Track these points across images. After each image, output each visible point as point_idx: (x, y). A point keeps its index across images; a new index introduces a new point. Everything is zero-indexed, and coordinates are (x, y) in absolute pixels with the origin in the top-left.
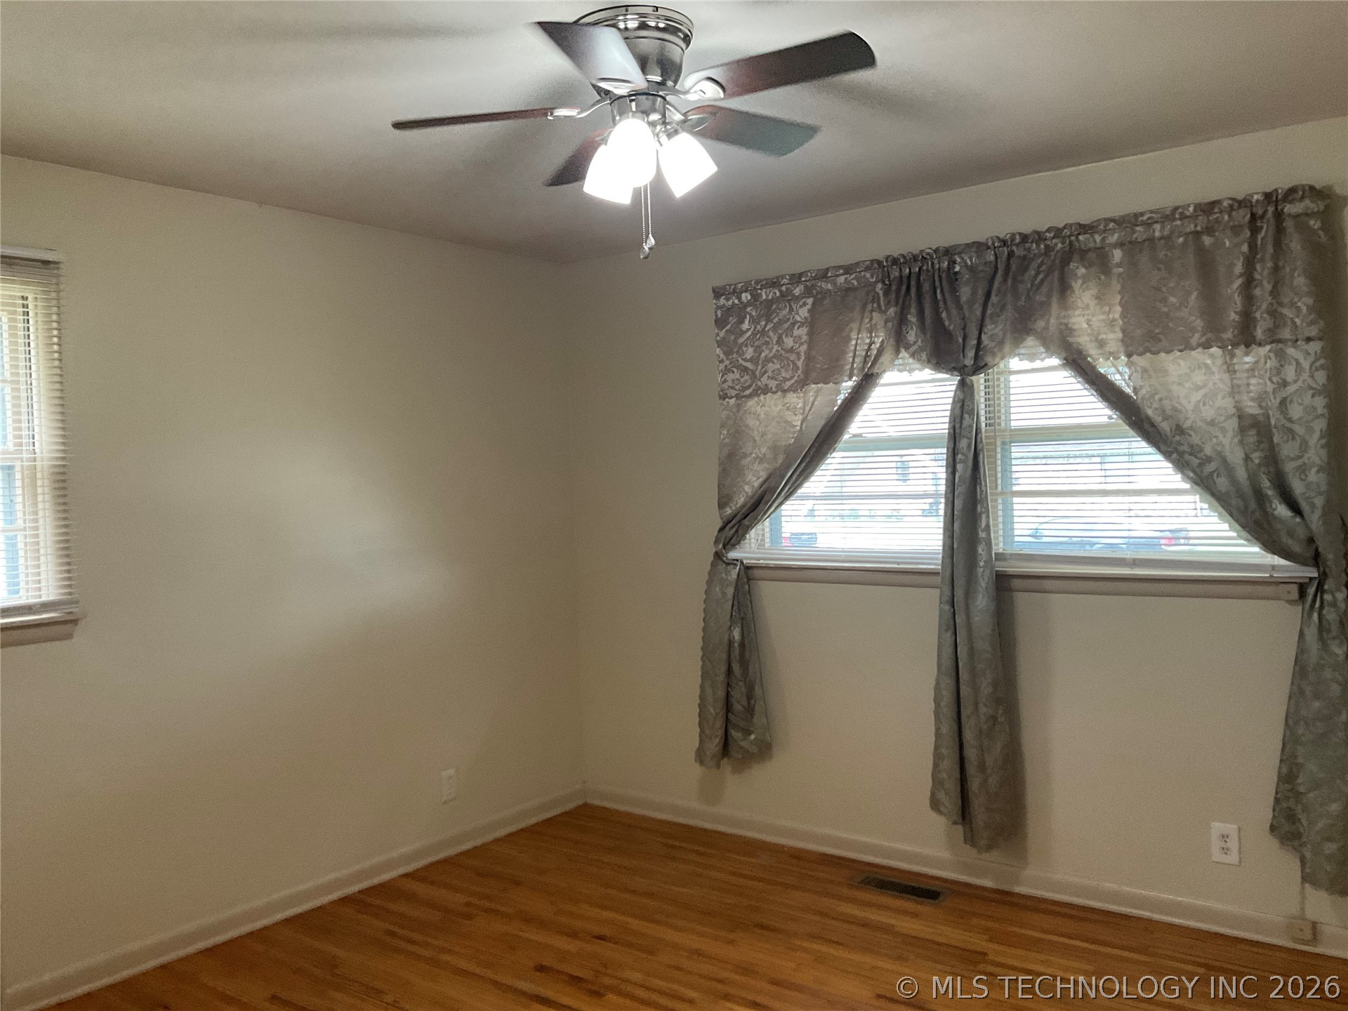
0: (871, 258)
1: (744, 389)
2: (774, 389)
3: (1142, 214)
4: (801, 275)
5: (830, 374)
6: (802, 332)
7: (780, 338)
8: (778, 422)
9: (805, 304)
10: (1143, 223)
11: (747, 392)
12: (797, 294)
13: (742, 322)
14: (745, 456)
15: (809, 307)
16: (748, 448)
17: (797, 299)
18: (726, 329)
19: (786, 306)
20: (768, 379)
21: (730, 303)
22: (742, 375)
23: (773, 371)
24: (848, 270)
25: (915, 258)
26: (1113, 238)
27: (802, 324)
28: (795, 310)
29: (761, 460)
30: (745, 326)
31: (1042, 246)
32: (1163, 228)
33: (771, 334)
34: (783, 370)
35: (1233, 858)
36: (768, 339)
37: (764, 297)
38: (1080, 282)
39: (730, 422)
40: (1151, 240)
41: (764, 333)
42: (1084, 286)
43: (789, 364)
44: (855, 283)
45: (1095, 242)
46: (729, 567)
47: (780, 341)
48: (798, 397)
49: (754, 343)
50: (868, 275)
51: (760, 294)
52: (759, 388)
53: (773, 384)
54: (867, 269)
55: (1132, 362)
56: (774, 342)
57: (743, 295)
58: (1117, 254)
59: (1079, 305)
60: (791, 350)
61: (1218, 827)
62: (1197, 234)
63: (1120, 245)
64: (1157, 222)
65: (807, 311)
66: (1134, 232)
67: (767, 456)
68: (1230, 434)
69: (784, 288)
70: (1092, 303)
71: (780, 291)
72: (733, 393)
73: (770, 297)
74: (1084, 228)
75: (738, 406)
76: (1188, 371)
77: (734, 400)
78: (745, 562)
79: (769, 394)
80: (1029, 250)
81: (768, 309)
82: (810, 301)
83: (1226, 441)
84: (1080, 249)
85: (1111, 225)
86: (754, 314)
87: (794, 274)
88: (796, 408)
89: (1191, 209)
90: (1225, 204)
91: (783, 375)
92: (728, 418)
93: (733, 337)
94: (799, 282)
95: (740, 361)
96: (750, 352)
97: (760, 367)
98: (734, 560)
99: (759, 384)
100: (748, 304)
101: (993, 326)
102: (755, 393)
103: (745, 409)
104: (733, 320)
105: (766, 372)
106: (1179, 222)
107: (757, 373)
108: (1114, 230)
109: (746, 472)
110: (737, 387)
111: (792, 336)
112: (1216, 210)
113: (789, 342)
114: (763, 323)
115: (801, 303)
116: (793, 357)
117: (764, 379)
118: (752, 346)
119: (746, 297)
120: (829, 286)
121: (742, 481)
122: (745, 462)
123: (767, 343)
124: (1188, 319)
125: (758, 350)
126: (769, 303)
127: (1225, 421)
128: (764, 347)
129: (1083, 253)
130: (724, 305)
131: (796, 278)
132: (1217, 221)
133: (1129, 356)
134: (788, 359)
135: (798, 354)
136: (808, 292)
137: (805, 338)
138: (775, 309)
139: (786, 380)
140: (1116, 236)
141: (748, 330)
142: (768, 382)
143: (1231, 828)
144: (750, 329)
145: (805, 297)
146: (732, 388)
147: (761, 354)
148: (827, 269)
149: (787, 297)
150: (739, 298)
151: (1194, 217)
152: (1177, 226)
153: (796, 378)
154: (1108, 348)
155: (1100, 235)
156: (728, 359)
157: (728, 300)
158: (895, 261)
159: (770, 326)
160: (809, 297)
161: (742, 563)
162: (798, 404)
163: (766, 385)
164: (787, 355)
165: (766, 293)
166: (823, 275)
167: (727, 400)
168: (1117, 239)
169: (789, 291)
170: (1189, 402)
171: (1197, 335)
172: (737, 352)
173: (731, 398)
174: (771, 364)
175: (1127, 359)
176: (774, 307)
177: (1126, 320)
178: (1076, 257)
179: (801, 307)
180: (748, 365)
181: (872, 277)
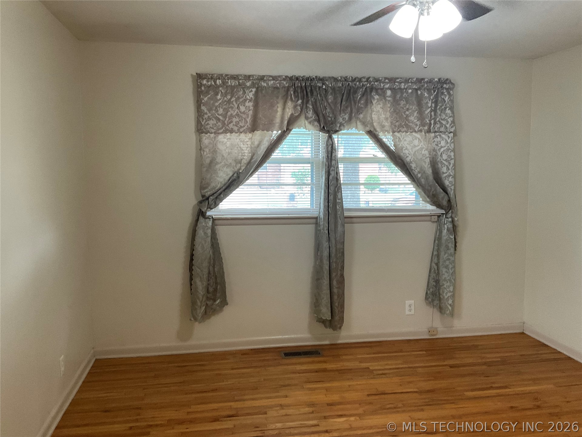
0: (286, 75)
1: (219, 129)
2: (236, 131)
3: (398, 78)
4: (249, 76)
5: (268, 127)
6: (250, 104)
7: (238, 106)
8: (237, 148)
9: (251, 91)
10: (398, 82)
11: (221, 131)
12: (248, 86)
13: (217, 94)
14: (217, 163)
15: (253, 92)
16: (219, 159)
17: (248, 88)
18: (208, 97)
19: (241, 90)
20: (233, 126)
21: (209, 83)
22: (217, 122)
23: (236, 122)
24: (274, 78)
25: (308, 79)
26: (387, 86)
27: (250, 101)
28: (247, 93)
29: (229, 166)
30: (219, 97)
31: (361, 84)
32: (405, 85)
33: (234, 103)
34: (240, 122)
35: (413, 312)
36: (233, 106)
37: (229, 83)
38: (376, 101)
39: (211, 146)
40: (400, 89)
41: (229, 102)
42: (378, 103)
43: (242, 119)
44: (278, 85)
45: (381, 86)
46: (206, 220)
47: (238, 108)
48: (246, 136)
49: (223, 106)
50: (285, 83)
51: (228, 82)
52: (227, 130)
53: (236, 129)
54: (284, 80)
55: (394, 135)
56: (236, 107)
57: (218, 81)
58: (389, 93)
59: (374, 110)
60: (244, 113)
61: (408, 302)
62: (416, 90)
63: (390, 89)
64: (403, 83)
65: (252, 94)
66: (395, 84)
67: (232, 164)
68: (427, 164)
69: (241, 81)
70: (381, 110)
71: (239, 82)
72: (213, 131)
73: (233, 85)
74: (377, 80)
75: (215, 138)
76: (412, 140)
77: (213, 134)
78: (214, 217)
79: (234, 133)
80: (355, 85)
81: (232, 90)
82: (254, 90)
83: (426, 166)
84: (375, 88)
85: (387, 81)
86: (223, 91)
87: (246, 75)
88: (244, 141)
89: (415, 80)
90: (426, 80)
91: (240, 125)
92: (210, 143)
93: (212, 102)
94: (249, 80)
95: (217, 115)
96: (221, 111)
97: (227, 119)
98: (209, 216)
99: (227, 127)
100: (220, 86)
101: (344, 114)
102: (225, 132)
103: (217, 140)
104: (212, 93)
105: (232, 122)
106: (410, 84)
107: (226, 122)
108: (387, 83)
109: (218, 172)
110: (215, 128)
111: (244, 106)
112: (422, 82)
113: (242, 109)
114: (230, 97)
115: (250, 90)
116: (244, 116)
117: (231, 126)
118: (222, 108)
119: (219, 82)
120: (265, 85)
121: (216, 176)
122: (218, 167)
123: (232, 108)
124: (414, 121)
125: (226, 111)
126: (233, 88)
127: (425, 159)
128: (230, 109)
129: (377, 90)
130: (205, 84)
131: (248, 77)
132: (423, 86)
133: (394, 132)
134: (242, 117)
135: (248, 115)
136: (253, 85)
137: (252, 108)
138: (236, 91)
139: (241, 127)
140: (388, 85)
141: (220, 99)
142: (233, 127)
143: (412, 302)
144: (221, 99)
145: (251, 88)
146: (212, 128)
147: (227, 112)
148: (264, 76)
149: (242, 86)
150: (215, 82)
151: (415, 83)
152: (409, 85)
153: (246, 126)
154: (385, 128)
155: (383, 84)
156: (210, 113)
157: (208, 82)
158: (297, 79)
159: (233, 99)
160: (253, 88)
161: (212, 218)
162: (245, 139)
163: (232, 129)
164: (241, 115)
165: (231, 82)
166: (262, 78)
167: (208, 134)
168: (388, 87)
169: (244, 84)
170: (412, 151)
171: (418, 127)
172: (215, 110)
173: (212, 133)
174: (235, 118)
175: (392, 134)
176: (235, 90)
177: (392, 119)
178: (374, 90)
179: (250, 92)
180: (221, 117)
181: (286, 84)
